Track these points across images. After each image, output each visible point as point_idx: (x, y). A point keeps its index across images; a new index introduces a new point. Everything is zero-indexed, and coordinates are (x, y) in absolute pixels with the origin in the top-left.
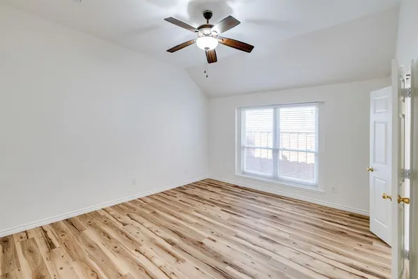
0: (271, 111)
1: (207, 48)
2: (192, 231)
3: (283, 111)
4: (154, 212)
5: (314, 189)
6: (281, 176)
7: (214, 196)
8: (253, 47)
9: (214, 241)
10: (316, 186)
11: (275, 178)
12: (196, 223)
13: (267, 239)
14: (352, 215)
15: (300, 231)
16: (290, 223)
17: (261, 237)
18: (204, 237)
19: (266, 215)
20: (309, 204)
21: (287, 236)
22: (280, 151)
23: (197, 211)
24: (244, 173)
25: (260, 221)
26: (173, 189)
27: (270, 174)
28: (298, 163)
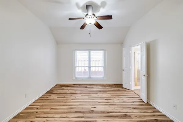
0: (87, 52)
1: (90, 24)
2: (83, 108)
3: (92, 52)
4: (51, 109)
5: (103, 79)
6: (92, 77)
7: (71, 91)
8: (103, 28)
9: (95, 107)
10: (103, 78)
11: (90, 78)
12: (79, 104)
13: (107, 99)
14: (114, 84)
15: (111, 93)
16: (106, 92)
17: (105, 99)
18: (90, 108)
19: (98, 92)
20: (103, 84)
21: (110, 96)
22: (91, 67)
23: (73, 100)
24: (76, 78)
25: (98, 94)
26: (45, 94)
27: (87, 77)
28: (98, 71)
